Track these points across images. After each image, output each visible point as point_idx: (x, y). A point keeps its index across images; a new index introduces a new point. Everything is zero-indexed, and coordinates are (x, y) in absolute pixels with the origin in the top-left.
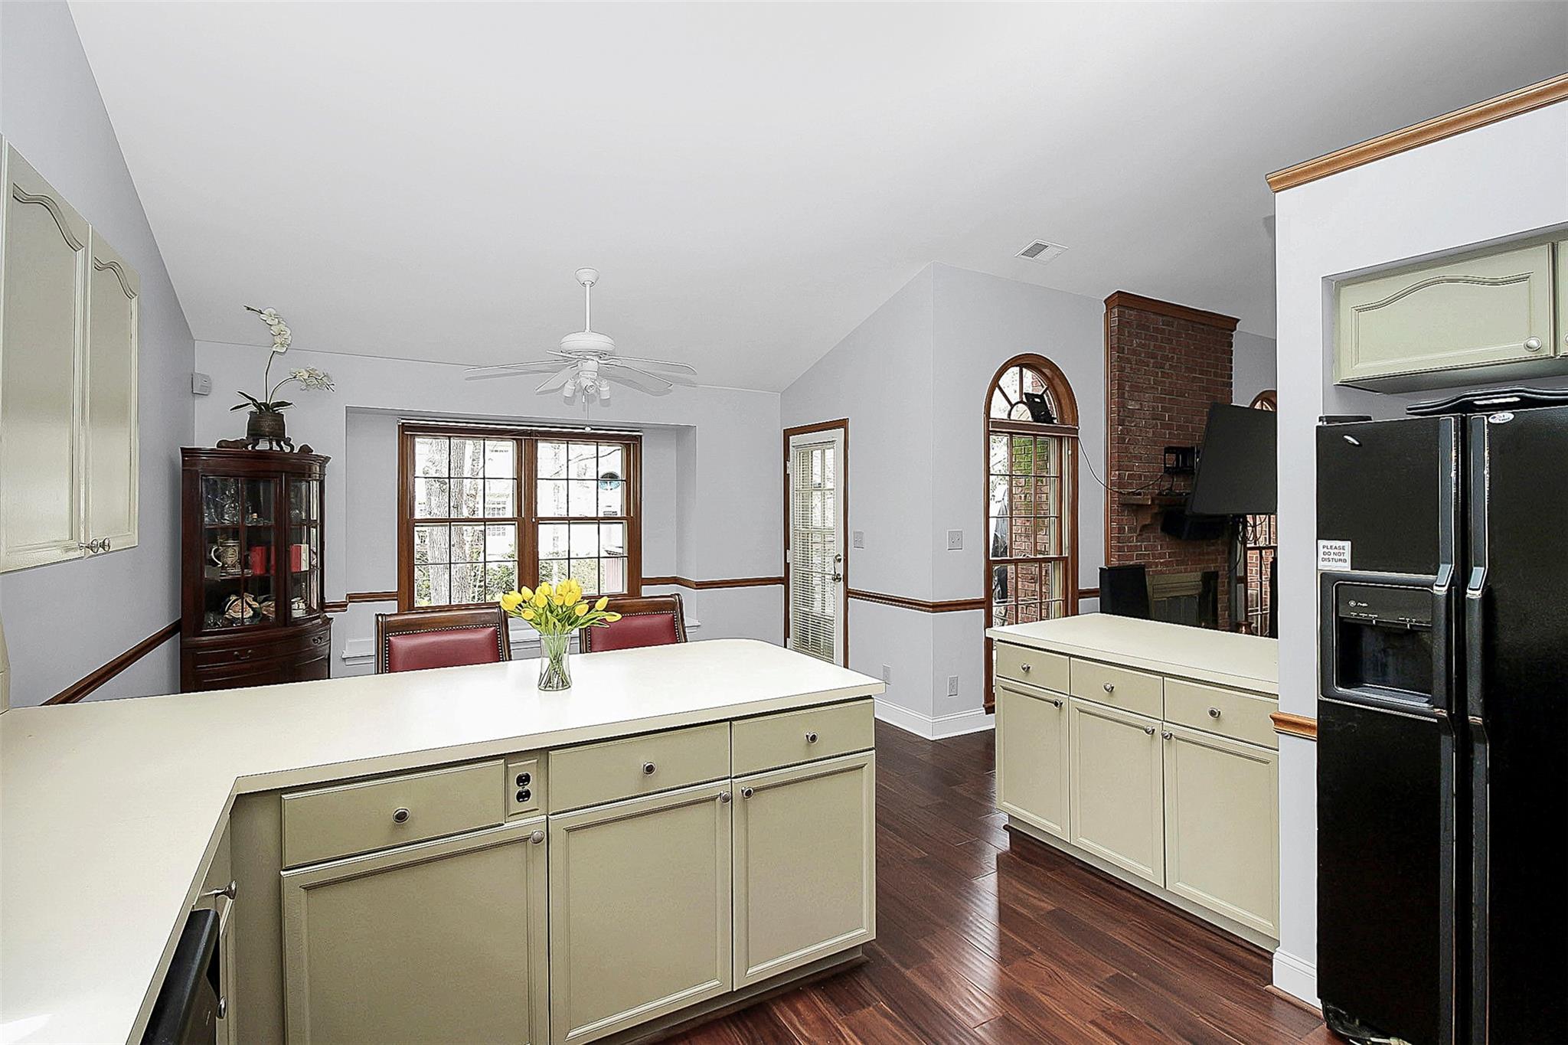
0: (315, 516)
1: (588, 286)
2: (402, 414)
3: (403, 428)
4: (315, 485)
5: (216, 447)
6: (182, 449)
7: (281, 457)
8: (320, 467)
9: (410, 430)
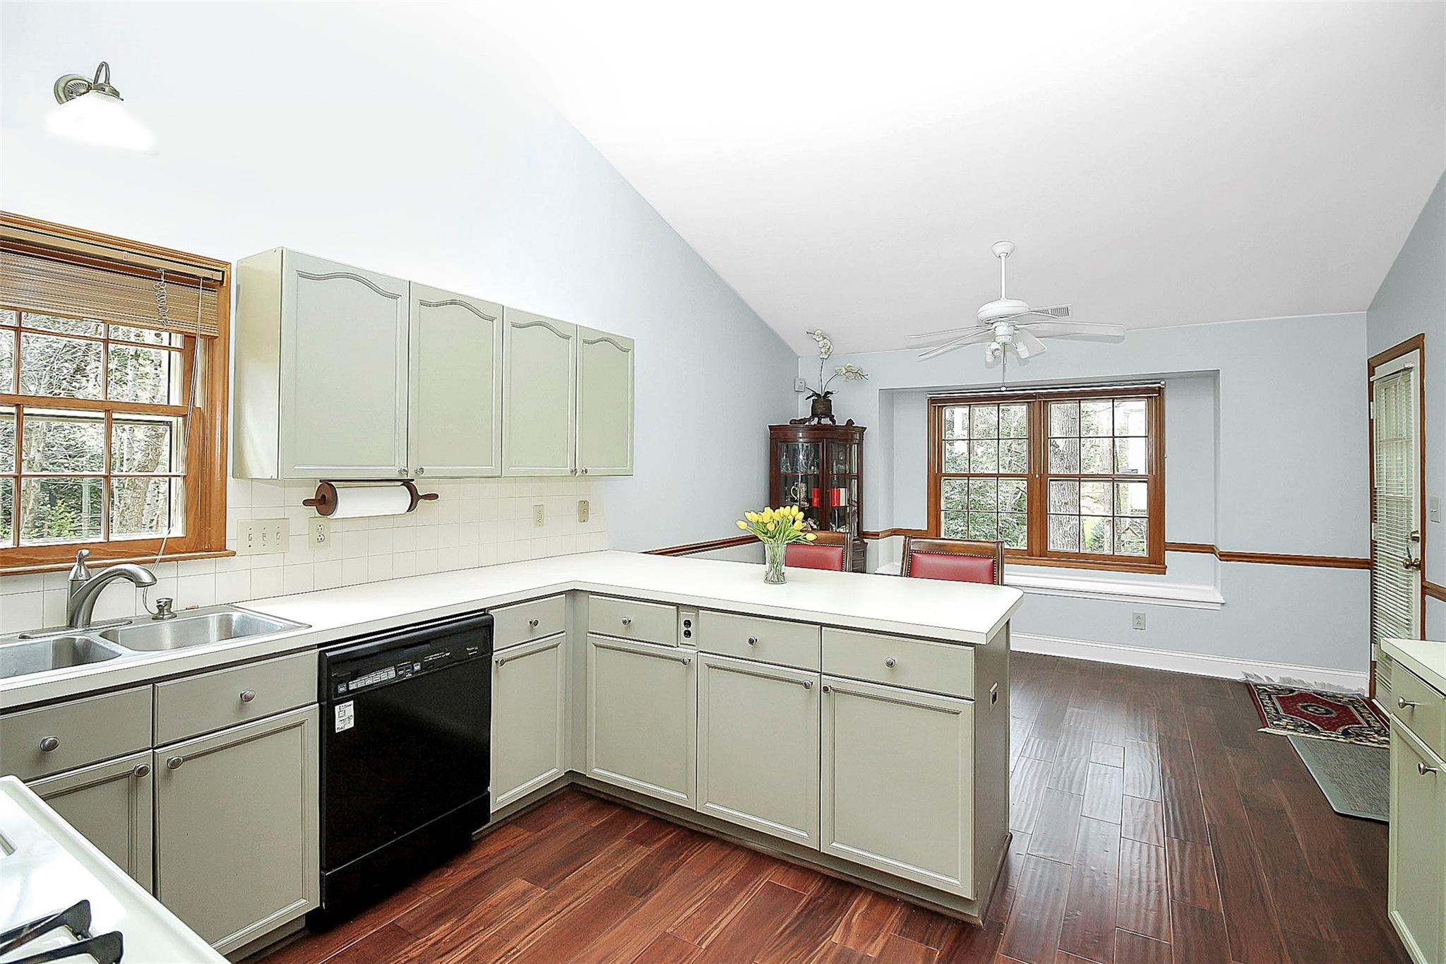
0: (855, 471)
1: (1003, 258)
2: (930, 392)
3: (932, 401)
4: (855, 447)
5: (789, 424)
6: (769, 426)
7: (833, 428)
8: (860, 434)
9: (939, 402)
